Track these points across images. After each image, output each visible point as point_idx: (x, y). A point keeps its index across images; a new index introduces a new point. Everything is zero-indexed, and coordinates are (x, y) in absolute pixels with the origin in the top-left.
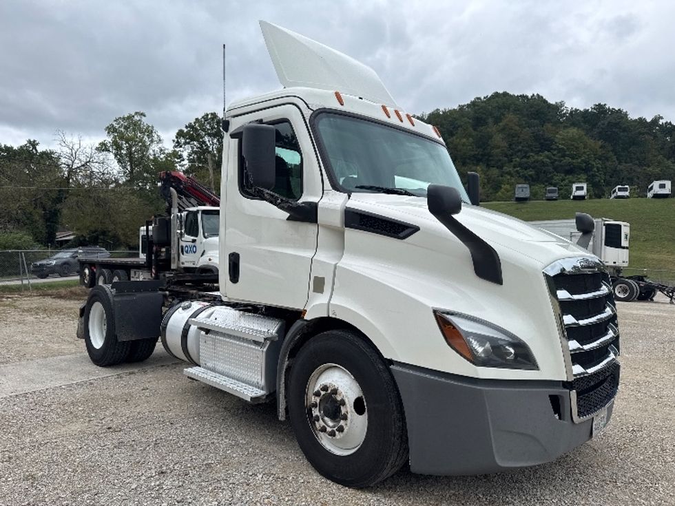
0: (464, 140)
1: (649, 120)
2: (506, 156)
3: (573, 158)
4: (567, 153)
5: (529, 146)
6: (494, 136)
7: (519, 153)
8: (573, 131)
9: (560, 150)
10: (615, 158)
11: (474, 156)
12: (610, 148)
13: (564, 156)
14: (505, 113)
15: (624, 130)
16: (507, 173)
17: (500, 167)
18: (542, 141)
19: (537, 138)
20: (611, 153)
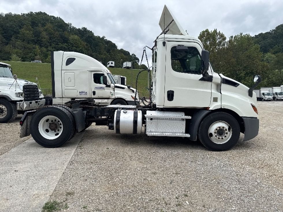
0: (28, 32)
1: (101, 37)
2: (49, 42)
3: (76, 48)
4: (74, 45)
5: (58, 40)
6: (42, 33)
7: (54, 42)
8: (76, 37)
9: (71, 43)
10: (91, 50)
11: (33, 40)
12: (89, 46)
13: (73, 46)
14: (46, 23)
15: (93, 40)
16: (49, 51)
17: (47, 47)
18: (63, 38)
19: (62, 37)
20: (90, 48)
